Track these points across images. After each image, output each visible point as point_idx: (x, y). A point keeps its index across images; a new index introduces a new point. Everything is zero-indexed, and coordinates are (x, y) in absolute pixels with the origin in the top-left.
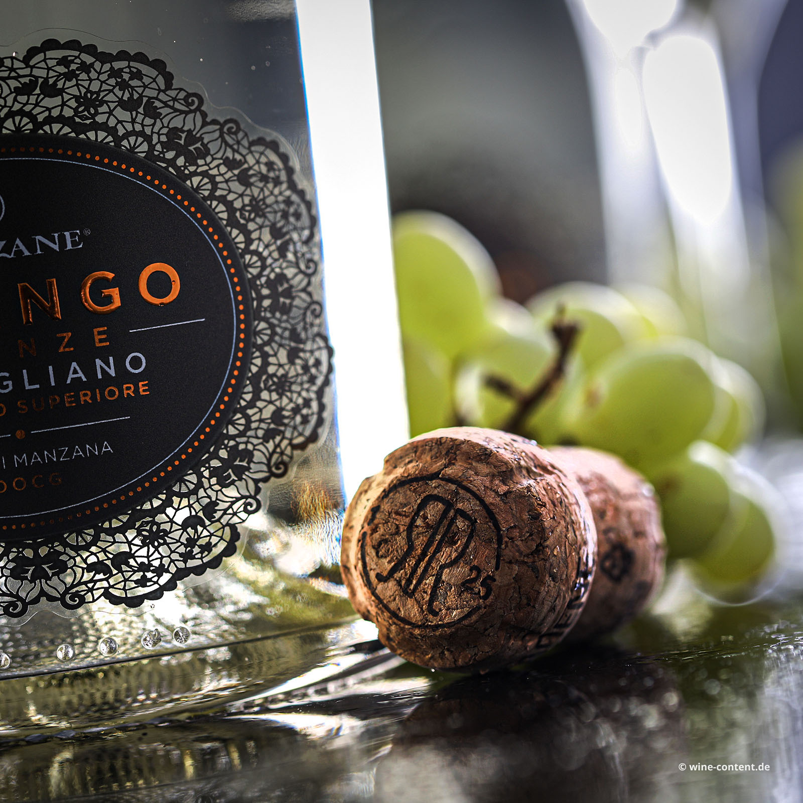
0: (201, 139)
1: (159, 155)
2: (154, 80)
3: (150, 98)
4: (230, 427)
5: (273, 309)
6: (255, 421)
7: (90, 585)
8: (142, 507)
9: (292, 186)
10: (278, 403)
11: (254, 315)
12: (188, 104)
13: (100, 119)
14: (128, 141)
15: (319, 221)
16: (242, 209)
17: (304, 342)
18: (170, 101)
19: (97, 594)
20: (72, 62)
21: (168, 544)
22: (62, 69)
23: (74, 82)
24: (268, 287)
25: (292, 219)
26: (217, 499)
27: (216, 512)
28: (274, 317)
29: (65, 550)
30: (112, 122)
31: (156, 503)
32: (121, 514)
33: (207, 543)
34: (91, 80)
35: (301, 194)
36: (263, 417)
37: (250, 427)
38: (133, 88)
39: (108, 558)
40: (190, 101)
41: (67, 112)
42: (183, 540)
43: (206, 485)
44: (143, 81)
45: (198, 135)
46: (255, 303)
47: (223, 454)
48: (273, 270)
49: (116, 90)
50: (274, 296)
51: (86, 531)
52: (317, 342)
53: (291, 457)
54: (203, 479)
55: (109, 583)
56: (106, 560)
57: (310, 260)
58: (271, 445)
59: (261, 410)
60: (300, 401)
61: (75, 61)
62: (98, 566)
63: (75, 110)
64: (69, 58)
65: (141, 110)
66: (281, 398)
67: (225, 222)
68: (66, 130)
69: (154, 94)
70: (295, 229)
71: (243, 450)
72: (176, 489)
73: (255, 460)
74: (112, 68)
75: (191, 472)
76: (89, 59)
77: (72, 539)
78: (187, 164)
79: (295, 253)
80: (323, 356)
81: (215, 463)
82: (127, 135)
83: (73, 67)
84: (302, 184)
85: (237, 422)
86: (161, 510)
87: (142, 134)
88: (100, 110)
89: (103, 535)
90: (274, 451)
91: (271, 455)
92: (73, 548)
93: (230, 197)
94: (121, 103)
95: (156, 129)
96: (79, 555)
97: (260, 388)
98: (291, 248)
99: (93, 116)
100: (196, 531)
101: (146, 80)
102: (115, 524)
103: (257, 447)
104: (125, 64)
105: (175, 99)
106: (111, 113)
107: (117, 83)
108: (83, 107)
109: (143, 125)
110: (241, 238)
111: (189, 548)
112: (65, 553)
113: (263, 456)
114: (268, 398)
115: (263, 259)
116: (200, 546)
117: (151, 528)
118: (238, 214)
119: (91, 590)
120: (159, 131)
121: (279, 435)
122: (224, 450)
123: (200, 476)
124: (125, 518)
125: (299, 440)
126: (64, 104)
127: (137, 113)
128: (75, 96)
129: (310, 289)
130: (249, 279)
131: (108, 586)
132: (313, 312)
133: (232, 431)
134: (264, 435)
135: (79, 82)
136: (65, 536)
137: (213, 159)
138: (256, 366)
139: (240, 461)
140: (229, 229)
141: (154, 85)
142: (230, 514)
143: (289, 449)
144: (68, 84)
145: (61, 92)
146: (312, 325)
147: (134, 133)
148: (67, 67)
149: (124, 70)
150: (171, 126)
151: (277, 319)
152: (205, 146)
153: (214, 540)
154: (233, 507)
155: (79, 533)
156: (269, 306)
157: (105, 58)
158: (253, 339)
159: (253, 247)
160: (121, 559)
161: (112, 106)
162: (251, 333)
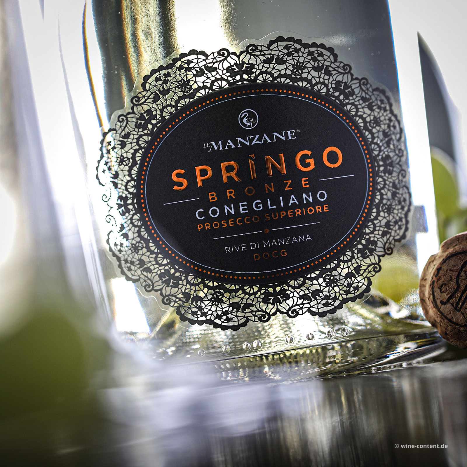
0: (351, 87)
1: (332, 94)
2: (329, 57)
3: (327, 66)
4: (366, 229)
5: (385, 171)
6: (378, 226)
7: (301, 306)
8: (325, 267)
9: (392, 112)
10: (388, 218)
11: (376, 174)
12: (345, 70)
13: (304, 76)
14: (317, 87)
15: (404, 130)
16: (370, 122)
17: (398, 189)
18: (336, 67)
19: (304, 310)
20: (290, 47)
21: (338, 286)
22: (285, 51)
23: (291, 57)
24: (382, 161)
25: (392, 129)
26: (361, 264)
27: (360, 271)
28: (385, 175)
29: (289, 288)
30: (310, 77)
31: (333, 265)
32: (316, 271)
33: (356, 286)
34: (299, 56)
35: (396, 116)
36: (382, 225)
37: (376, 229)
38: (319, 61)
39: (310, 293)
40: (345, 68)
41: (289, 72)
42: (346, 284)
43: (356, 257)
44: (324, 57)
45: (349, 85)
46: (377, 168)
47: (363, 242)
48: (384, 153)
49: (311, 62)
50: (385, 165)
51: (299, 279)
52: (405, 190)
53: (394, 245)
54: (355, 254)
55: (310, 305)
56: (308, 293)
57: (400, 149)
58: (385, 239)
59: (380, 221)
60: (397, 218)
61: (292, 47)
62: (305, 297)
63: (292, 71)
64: (289, 46)
65: (323, 72)
66: (389, 216)
67: (362, 128)
68: (288, 81)
69: (329, 64)
70: (394, 133)
71: (372, 240)
72: (342, 258)
73: (378, 245)
74: (309, 51)
75: (349, 250)
76: (298, 46)
77: (292, 283)
78: (345, 99)
79: (394, 145)
80: (407, 196)
81: (360, 246)
82: (317, 84)
83: (291, 50)
84: (396, 112)
85: (370, 226)
86: (335, 269)
87: (323, 83)
88: (304, 71)
89: (307, 281)
90: (387, 242)
91: (385, 244)
92: (292, 287)
93: (365, 116)
94: (314, 68)
95: (330, 81)
96: (295, 291)
97: (380, 210)
98: (392, 142)
99: (301, 74)
100: (352, 280)
101: (325, 57)
102: (313, 275)
103: (379, 240)
104: (315, 49)
105: (338, 67)
106: (309, 73)
107: (312, 58)
108: (296, 70)
109: (324, 79)
110: (370, 136)
111: (348, 288)
112: (289, 290)
113: (382, 244)
114: (383, 216)
115: (380, 147)
116: (353, 287)
117: (330, 277)
118: (368, 124)
119: (301, 308)
120: (332, 82)
121: (389, 234)
122: (364, 240)
123: (353, 253)
124: (317, 273)
125: (398, 237)
126: (286, 68)
127: (321, 73)
128: (292, 64)
129: (401, 163)
130: (374, 157)
131: (310, 306)
132: (402, 174)
133: (367, 231)
134: (382, 234)
135: (294, 57)
136: (289, 281)
137: (357, 97)
138: (378, 199)
139: (371, 246)
140: (364, 131)
141: (329, 60)
142: (367, 272)
143: (393, 242)
144: (289, 58)
145: (285, 62)
146: (402, 181)
147: (319, 83)
148: (288, 50)
149: (315, 52)
150: (337, 80)
151: (386, 177)
152: (353, 90)
153: (360, 285)
154: (369, 268)
155: (296, 280)
156: (383, 170)
157: (306, 46)
158: (376, 186)
159: (375, 141)
160: (316, 293)
161: (310, 69)
162: (375, 183)
